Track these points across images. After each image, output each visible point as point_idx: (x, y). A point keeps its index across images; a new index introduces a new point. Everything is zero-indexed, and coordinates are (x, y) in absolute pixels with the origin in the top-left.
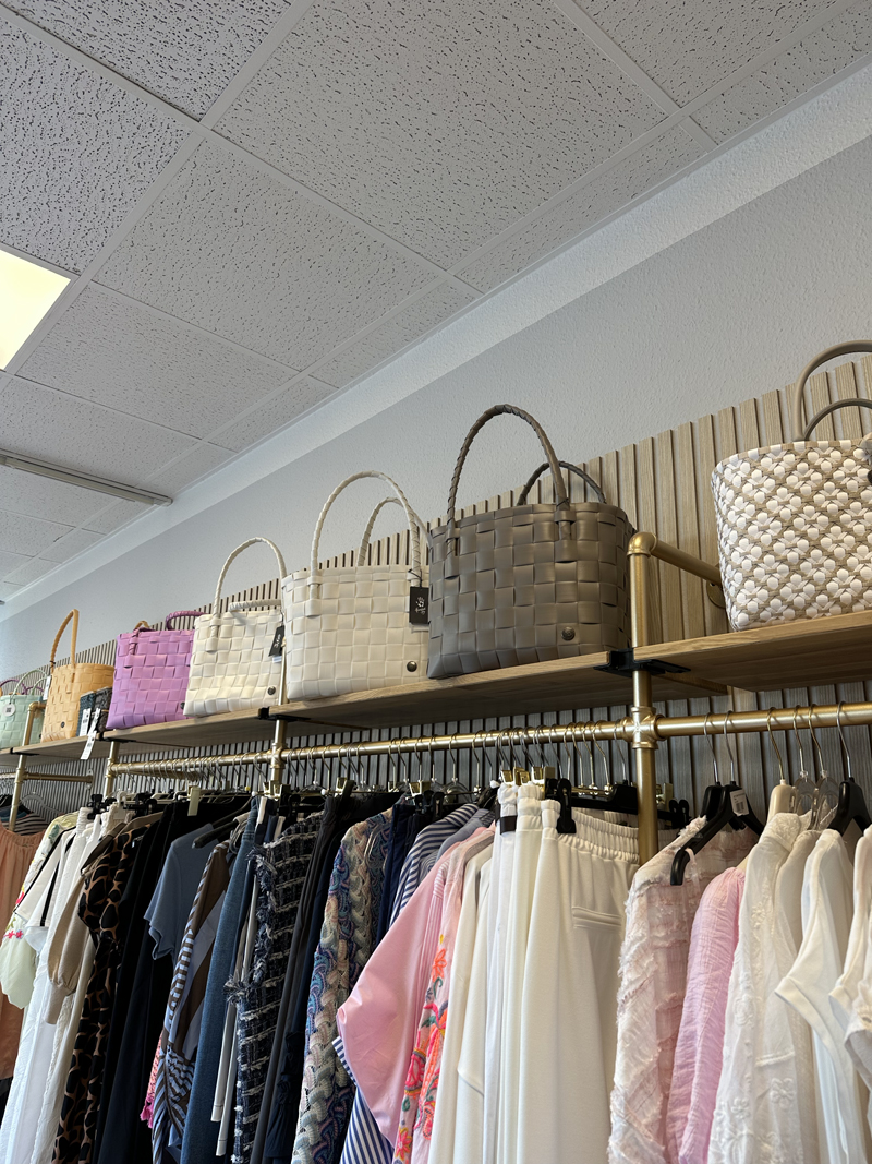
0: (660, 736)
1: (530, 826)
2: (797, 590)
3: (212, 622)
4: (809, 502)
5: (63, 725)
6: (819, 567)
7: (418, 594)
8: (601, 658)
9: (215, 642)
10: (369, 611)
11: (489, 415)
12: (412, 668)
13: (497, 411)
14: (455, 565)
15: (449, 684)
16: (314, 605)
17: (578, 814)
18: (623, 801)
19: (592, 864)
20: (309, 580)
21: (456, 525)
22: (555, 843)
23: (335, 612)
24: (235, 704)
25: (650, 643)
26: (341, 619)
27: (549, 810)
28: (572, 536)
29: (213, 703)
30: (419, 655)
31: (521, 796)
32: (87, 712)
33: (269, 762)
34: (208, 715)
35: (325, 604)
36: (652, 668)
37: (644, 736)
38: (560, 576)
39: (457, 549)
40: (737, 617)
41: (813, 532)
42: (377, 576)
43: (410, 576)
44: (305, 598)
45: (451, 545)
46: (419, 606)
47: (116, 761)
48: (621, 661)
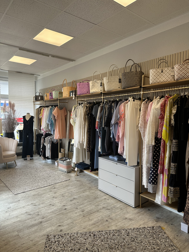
0: (143, 93)
1: (131, 101)
2: (154, 82)
3: (92, 82)
4: (157, 74)
5: (67, 95)
6: (157, 79)
7: (120, 79)
8: (139, 87)
9: (93, 85)
10: (114, 81)
11: (129, 60)
12: (119, 88)
13: (130, 60)
14: (125, 77)
15: (124, 89)
16: (108, 81)
17: (135, 100)
18: (140, 99)
19: (136, 104)
20: (107, 78)
21: (125, 73)
22: (133, 102)
23: (110, 82)
24: (96, 92)
25: (144, 85)
26: (111, 82)
27: (133, 100)
28: (137, 74)
29: (94, 92)
30: (120, 86)
31: (131, 99)
32: (72, 93)
33: (102, 98)
34: (93, 93)
35: (109, 81)
36: (143, 88)
37: (142, 93)
38: (136, 79)
39: (125, 75)
40: (150, 83)
41: (156, 76)
42: (115, 77)
43: (119, 77)
44: (107, 80)
45: (124, 75)
46: (120, 81)
47: (77, 99)
48: (141, 87)
